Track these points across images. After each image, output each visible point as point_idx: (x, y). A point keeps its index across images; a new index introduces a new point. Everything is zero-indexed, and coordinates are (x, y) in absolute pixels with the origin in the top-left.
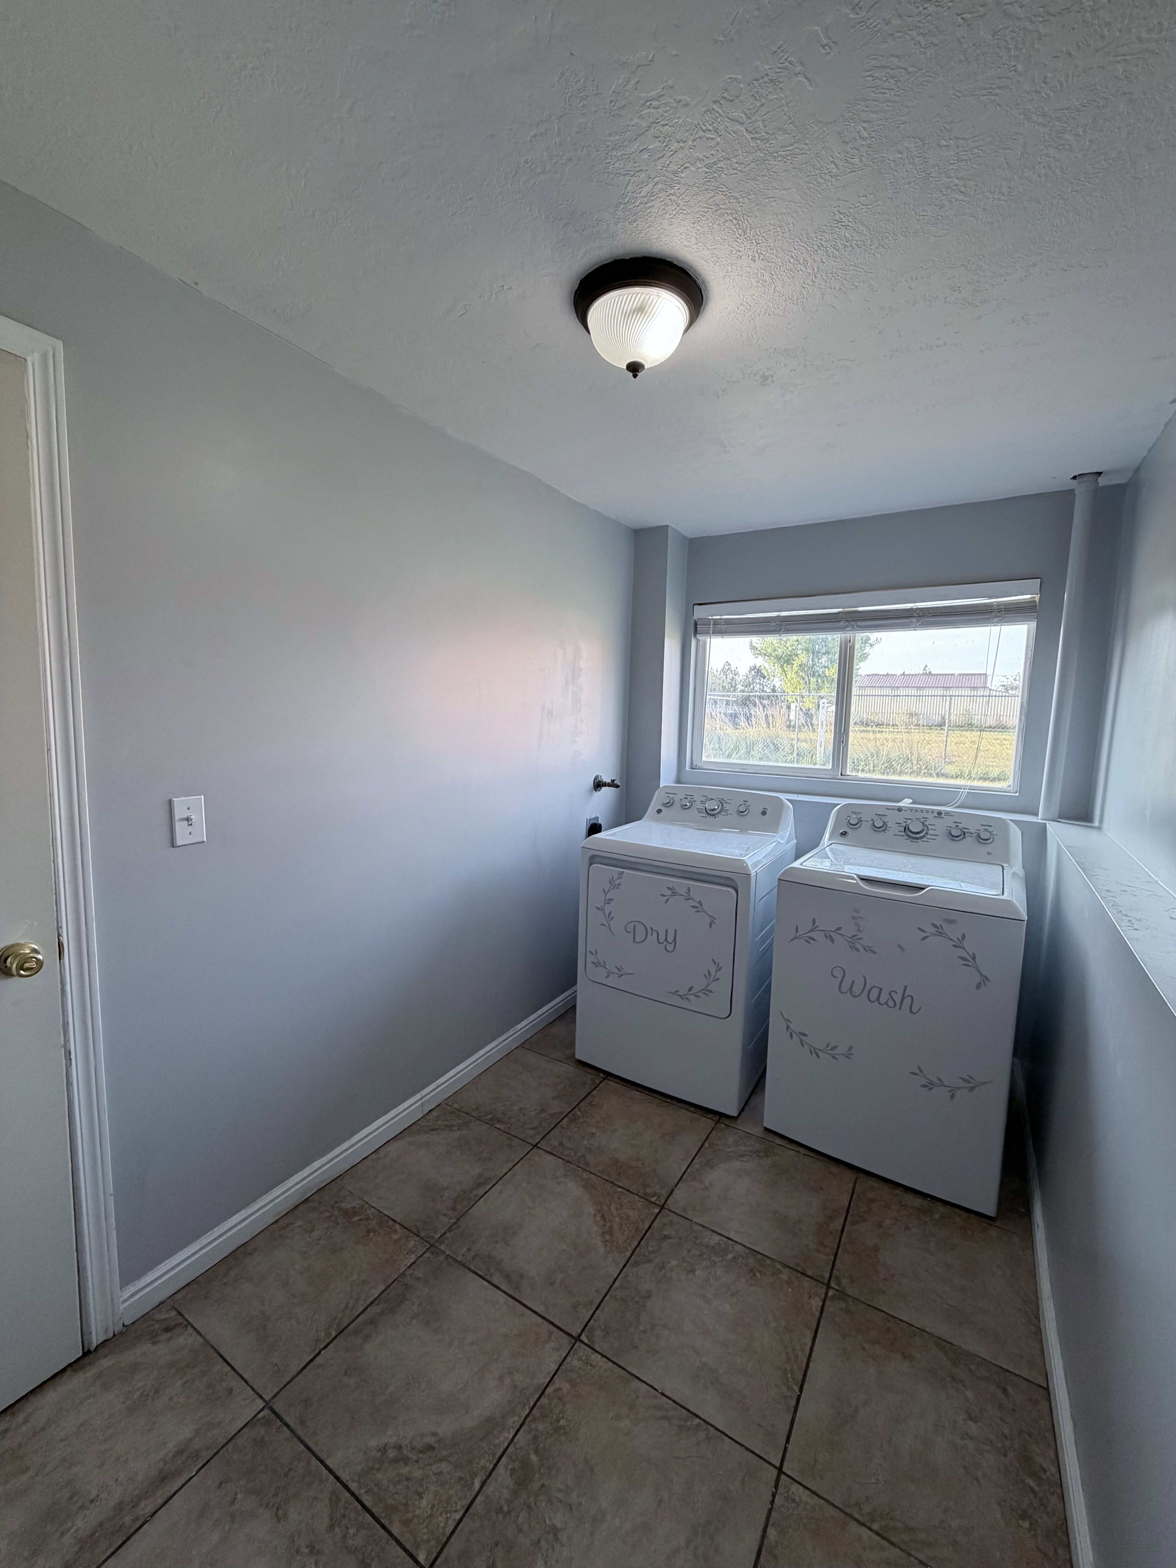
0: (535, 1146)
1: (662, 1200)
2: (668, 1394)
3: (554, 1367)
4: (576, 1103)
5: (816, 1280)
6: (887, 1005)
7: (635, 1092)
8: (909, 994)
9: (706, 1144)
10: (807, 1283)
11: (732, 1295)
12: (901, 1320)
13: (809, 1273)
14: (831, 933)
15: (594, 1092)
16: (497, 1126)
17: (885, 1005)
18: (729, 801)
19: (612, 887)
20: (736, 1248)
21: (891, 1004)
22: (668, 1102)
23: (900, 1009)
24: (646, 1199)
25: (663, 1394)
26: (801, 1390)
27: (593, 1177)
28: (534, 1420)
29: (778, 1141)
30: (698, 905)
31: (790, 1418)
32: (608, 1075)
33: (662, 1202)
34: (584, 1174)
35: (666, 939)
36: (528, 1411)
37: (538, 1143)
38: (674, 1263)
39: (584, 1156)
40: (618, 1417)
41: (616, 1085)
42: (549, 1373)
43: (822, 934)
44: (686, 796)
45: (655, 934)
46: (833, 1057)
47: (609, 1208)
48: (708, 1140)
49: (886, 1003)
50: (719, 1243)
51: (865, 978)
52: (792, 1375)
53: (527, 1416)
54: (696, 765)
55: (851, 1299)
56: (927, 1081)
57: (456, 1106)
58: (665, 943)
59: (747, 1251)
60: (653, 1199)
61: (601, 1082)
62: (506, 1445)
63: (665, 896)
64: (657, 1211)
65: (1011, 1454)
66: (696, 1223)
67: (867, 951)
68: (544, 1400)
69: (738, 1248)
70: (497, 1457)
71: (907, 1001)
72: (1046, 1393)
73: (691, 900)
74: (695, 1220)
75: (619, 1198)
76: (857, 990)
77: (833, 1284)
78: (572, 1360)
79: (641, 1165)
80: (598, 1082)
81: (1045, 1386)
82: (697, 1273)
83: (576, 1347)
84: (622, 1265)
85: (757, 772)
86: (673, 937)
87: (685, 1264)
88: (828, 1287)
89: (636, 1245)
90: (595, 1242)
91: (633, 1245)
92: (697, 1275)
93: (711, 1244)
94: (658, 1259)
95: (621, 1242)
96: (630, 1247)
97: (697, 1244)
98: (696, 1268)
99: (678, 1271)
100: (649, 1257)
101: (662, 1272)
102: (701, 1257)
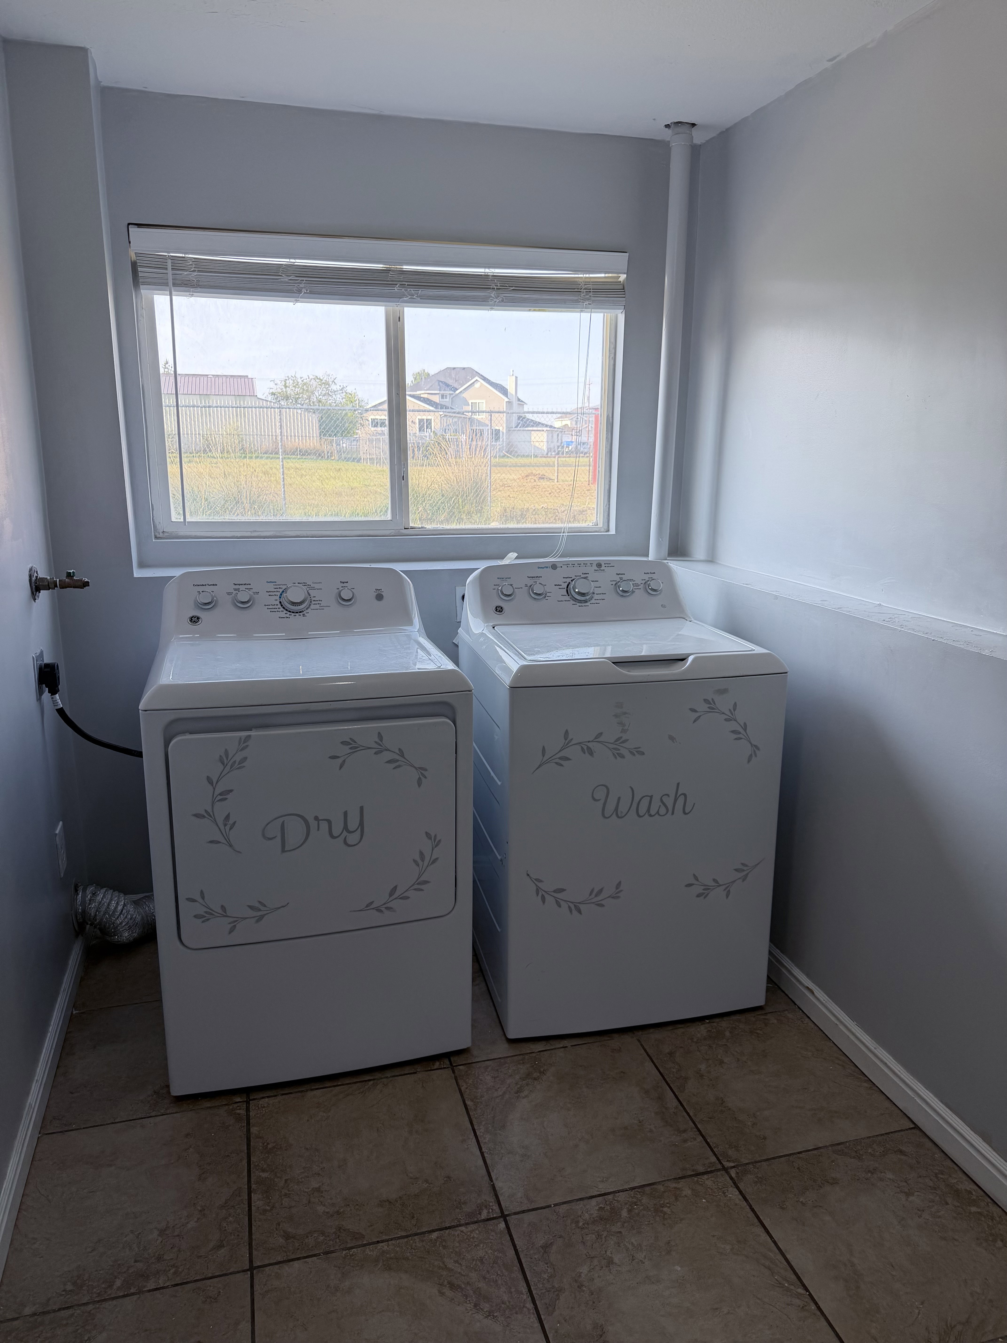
0: (252, 1269)
1: (494, 1207)
4: (245, 1162)
5: (711, 1172)
6: (659, 815)
7: (310, 1094)
8: (681, 793)
9: (469, 1103)
10: (708, 1181)
11: (669, 1252)
12: (799, 1153)
13: (701, 1169)
14: (589, 744)
15: (254, 1130)
16: (151, 1285)
17: (657, 815)
18: (317, 586)
19: (228, 767)
20: (619, 1199)
21: (663, 810)
22: (370, 1080)
23: (673, 813)
24: (476, 1222)
26: (807, 1290)
27: (384, 1246)
29: (540, 1047)
30: (398, 757)
31: (825, 1323)
32: (247, 1092)
33: (498, 1210)
34: (368, 1251)
35: (346, 827)
37: (251, 1261)
38: (584, 1270)
39: (339, 1229)
41: (271, 1101)
43: (578, 747)
44: (237, 587)
45: (324, 825)
46: (598, 905)
47: (446, 1268)
48: (465, 1096)
49: (658, 813)
50: (601, 1209)
51: (632, 788)
52: (788, 1281)
54: (163, 532)
55: (751, 1166)
56: (703, 887)
57: (28, 1311)
58: (345, 833)
59: (632, 1193)
60: (484, 1215)
61: (248, 1110)
63: (338, 757)
64: (502, 1225)
65: (949, 1200)
66: (555, 1205)
67: (634, 755)
69: (622, 1197)
71: (681, 801)
72: (917, 1132)
73: (385, 752)
74: (552, 1201)
75: (444, 1247)
76: (623, 808)
77: (727, 1164)
79: (426, 1185)
80: (243, 1112)
81: (912, 1126)
82: (616, 1260)
84: (537, 1325)
85: (278, 534)
86: (359, 819)
87: (596, 1262)
88: (726, 1170)
89: (525, 1285)
90: (478, 1324)
91: (522, 1288)
92: (617, 1262)
93: (595, 1215)
94: (565, 1280)
95: (505, 1298)
96: (522, 1294)
97: (582, 1228)
98: (610, 1255)
99: (597, 1275)
100: (553, 1287)
101: (584, 1291)
102: (601, 1239)
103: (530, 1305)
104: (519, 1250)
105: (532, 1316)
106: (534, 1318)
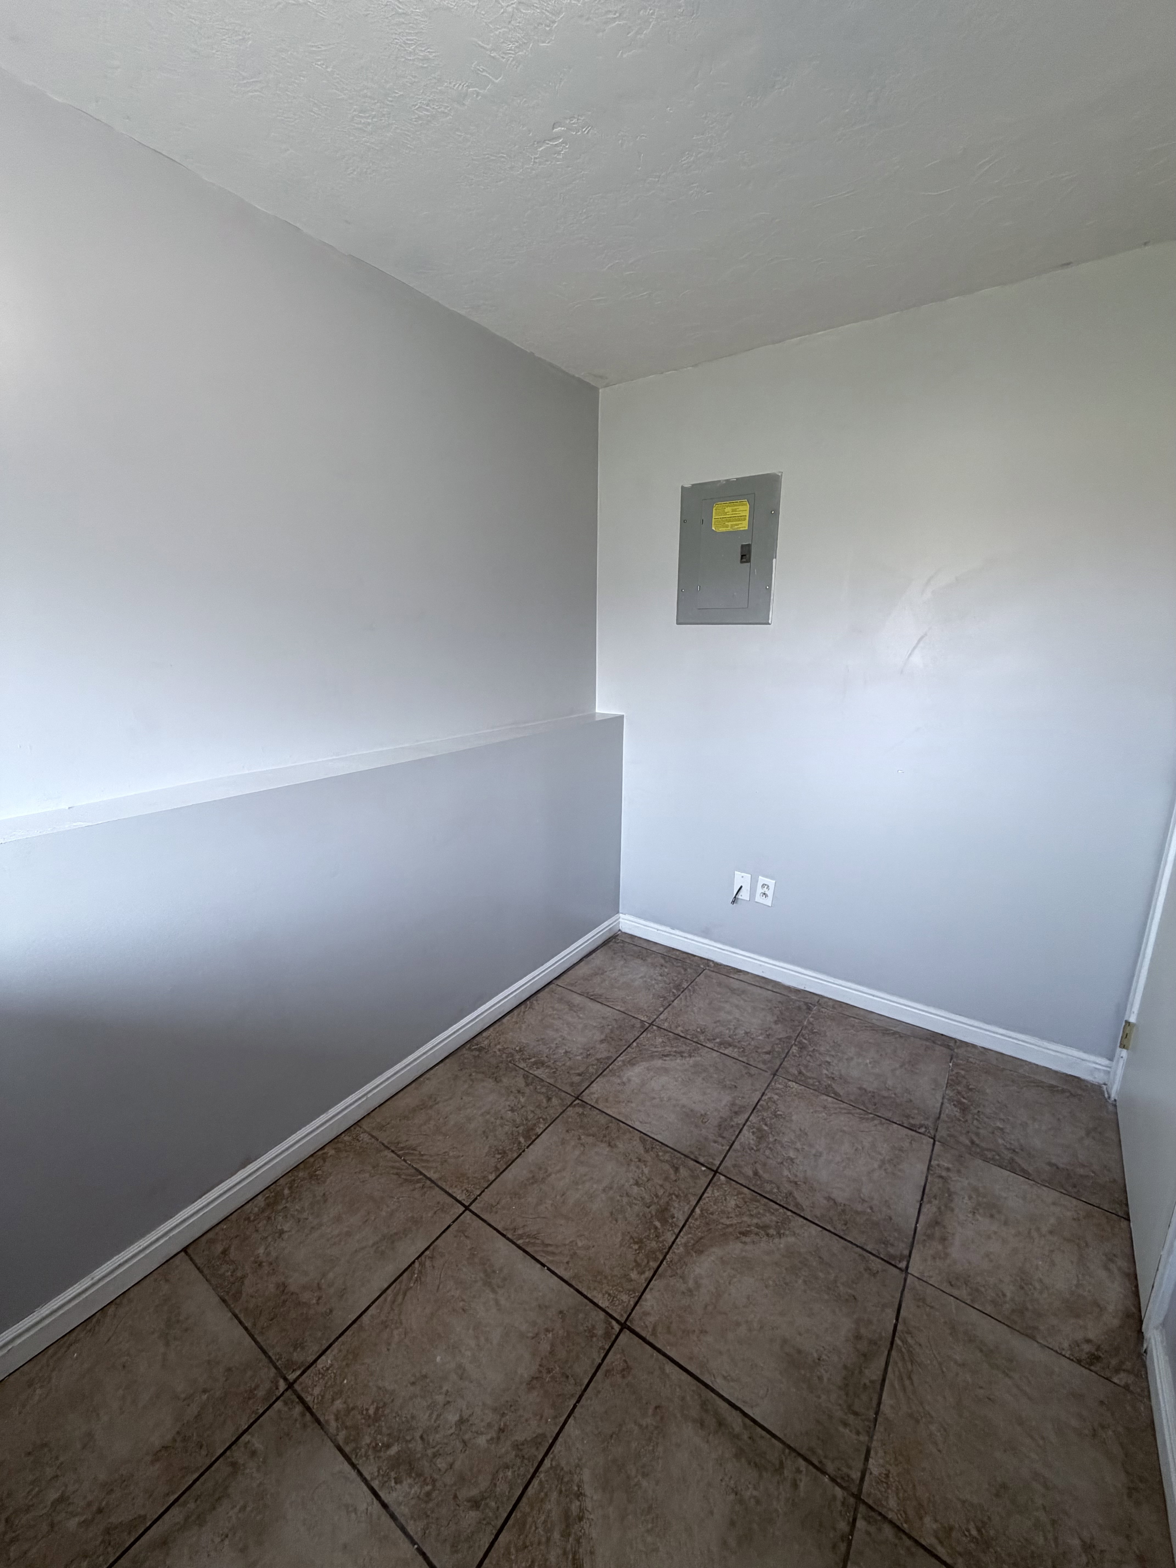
2: (539, 1266)
3: (647, 1295)
20: (375, 1472)
25: (543, 1265)
28: (660, 1250)
36: (668, 1257)
38: (482, 1440)
40: (588, 1248)
42: (651, 1289)
53: (667, 1253)
59: (360, 1462)
62: (682, 1234)
68: (654, 1265)
69: (370, 1471)
70: (687, 1226)
78: (629, 1301)
83: (625, 1316)
84: (559, 1441)
87: (468, 1436)
89: (531, 1486)
90: (595, 1498)
91: (535, 1486)
92: (458, 1415)
93: (410, 1481)
94: (503, 1450)
95: (554, 1495)
96: (541, 1481)
97: (434, 1481)
98: (454, 1427)
99: (483, 1424)
100: (516, 1456)
101: (505, 1425)
102: (438, 1451)
103: (547, 1463)
104: (495, 1532)
105: (556, 1451)
106: (557, 1447)
